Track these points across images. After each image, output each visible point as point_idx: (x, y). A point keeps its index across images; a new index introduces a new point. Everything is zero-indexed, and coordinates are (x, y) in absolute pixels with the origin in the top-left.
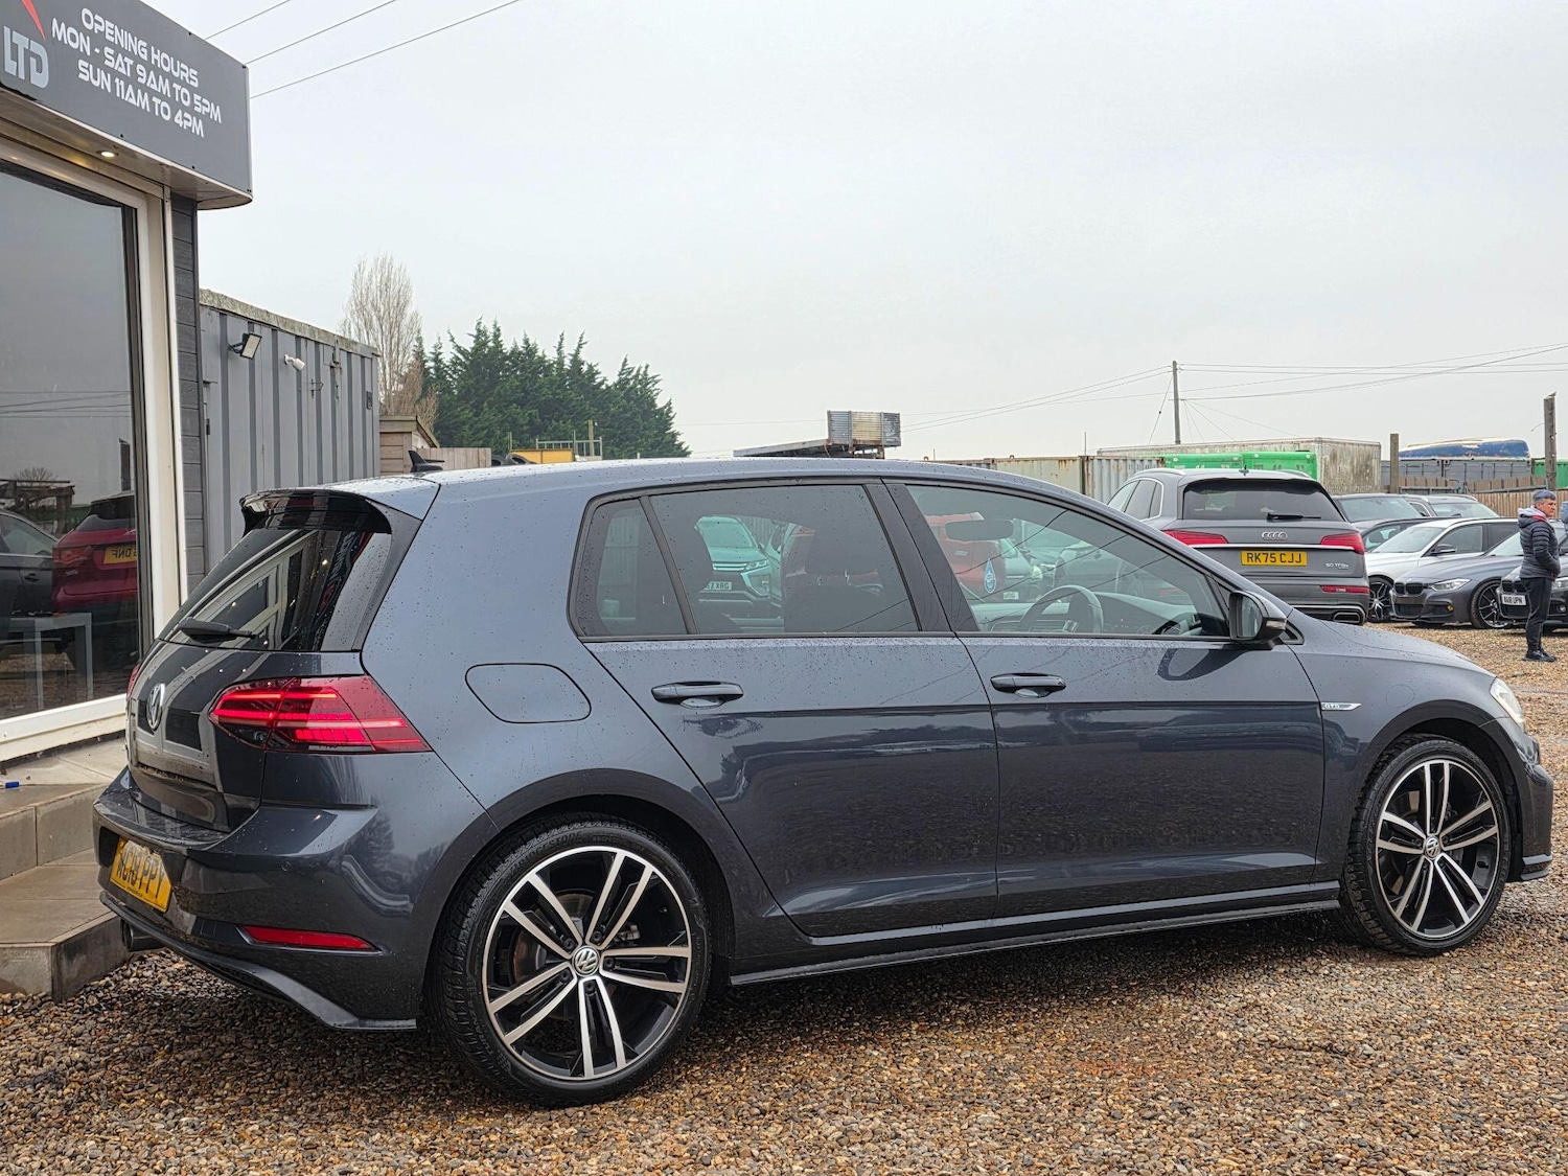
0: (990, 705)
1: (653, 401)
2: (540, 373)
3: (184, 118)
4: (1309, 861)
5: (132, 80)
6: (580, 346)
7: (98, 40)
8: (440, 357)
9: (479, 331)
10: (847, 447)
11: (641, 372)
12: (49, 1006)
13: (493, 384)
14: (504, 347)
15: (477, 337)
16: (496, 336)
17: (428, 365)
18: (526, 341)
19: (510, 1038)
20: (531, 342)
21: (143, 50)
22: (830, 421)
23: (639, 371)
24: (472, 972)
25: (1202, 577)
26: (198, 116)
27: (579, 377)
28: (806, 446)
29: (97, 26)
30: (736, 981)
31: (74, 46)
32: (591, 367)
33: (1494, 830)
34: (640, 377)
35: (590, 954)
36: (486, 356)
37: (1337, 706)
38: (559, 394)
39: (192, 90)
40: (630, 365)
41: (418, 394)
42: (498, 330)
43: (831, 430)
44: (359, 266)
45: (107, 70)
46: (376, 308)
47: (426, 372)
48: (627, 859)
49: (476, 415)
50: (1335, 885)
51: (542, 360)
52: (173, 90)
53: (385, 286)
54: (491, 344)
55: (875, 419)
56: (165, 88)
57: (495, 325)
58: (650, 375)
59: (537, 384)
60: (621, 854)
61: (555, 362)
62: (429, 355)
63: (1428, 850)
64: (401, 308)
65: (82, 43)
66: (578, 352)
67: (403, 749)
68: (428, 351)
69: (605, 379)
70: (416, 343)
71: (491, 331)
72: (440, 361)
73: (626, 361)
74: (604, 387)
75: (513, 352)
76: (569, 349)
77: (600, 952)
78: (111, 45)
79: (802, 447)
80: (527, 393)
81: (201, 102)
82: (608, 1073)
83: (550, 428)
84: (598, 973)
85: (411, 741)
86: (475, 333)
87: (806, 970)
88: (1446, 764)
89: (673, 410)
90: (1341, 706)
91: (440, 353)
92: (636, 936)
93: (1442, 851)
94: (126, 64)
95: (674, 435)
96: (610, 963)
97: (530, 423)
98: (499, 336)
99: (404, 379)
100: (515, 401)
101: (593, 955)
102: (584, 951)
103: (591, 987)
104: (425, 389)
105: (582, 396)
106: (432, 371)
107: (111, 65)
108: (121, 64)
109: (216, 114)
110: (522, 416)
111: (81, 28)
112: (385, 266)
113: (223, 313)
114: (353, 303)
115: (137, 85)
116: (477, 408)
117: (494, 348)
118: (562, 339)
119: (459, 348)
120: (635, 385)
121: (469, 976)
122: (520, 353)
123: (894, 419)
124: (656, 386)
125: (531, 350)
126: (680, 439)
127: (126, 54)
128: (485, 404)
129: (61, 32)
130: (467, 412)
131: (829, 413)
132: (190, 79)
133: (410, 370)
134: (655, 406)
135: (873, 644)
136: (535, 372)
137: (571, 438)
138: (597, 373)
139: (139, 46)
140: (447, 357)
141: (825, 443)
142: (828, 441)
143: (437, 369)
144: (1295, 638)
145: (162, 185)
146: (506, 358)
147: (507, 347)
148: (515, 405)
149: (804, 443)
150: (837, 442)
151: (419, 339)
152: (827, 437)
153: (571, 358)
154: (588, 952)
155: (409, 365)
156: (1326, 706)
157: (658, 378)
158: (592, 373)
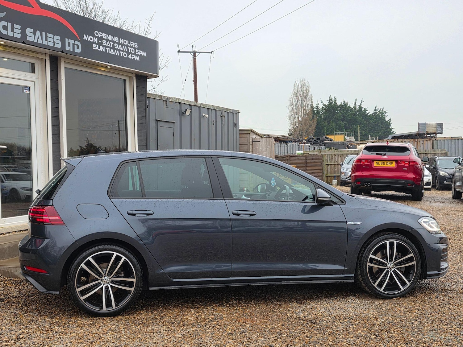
0: (230, 219)
1: (385, 118)
2: (349, 111)
3: (132, 56)
4: (342, 268)
5: (113, 48)
6: (361, 103)
7: (101, 38)
8: (318, 107)
9: (330, 99)
10: (424, 134)
11: (381, 110)
12: (24, 282)
13: (334, 115)
14: (337, 104)
15: (329, 101)
16: (335, 100)
17: (314, 110)
18: (344, 102)
19: (82, 298)
20: (346, 102)
21: (117, 40)
22: (419, 126)
23: (380, 110)
24: (72, 281)
25: (313, 184)
26: (137, 55)
27: (361, 112)
28: (411, 134)
29: (100, 35)
30: (151, 289)
31: (92, 41)
32: (365, 109)
33: (414, 262)
34: (381, 112)
35: (107, 279)
36: (332, 106)
37: (353, 223)
38: (354, 117)
39: (135, 49)
40: (377, 108)
41: (311, 118)
42: (336, 99)
43: (419, 129)
44: (296, 82)
45: (103, 46)
46: (300, 94)
47: (314, 112)
48: (117, 255)
49: (328, 124)
50: (353, 275)
51: (349, 107)
52: (128, 49)
53: (303, 87)
54: (333, 103)
55: (434, 125)
56: (125, 49)
57: (335, 98)
58: (384, 111)
59: (347, 115)
60: (115, 254)
61: (353, 108)
62: (315, 107)
63: (389, 267)
64: (307, 93)
65: (95, 40)
66: (361, 105)
67: (58, 224)
68: (315, 105)
69: (369, 112)
70: (311, 104)
71: (333, 99)
72: (318, 108)
73: (376, 107)
74: (369, 115)
75: (340, 105)
76: (358, 104)
77: (110, 278)
78: (105, 39)
79: (410, 134)
80: (344, 117)
81: (139, 51)
82: (110, 309)
83: (351, 127)
84: (109, 284)
85: (60, 223)
86: (329, 100)
87: (173, 287)
88: (395, 242)
89: (391, 121)
90: (354, 223)
91: (318, 106)
92: (123, 275)
93: (394, 268)
94: (110, 44)
95: (391, 129)
96: (112, 282)
97: (345, 126)
98: (336, 100)
99: (307, 114)
100: (340, 120)
101: (108, 279)
102: (105, 278)
103: (107, 288)
104: (313, 117)
105: (362, 118)
106: (316, 111)
107: (105, 45)
108: (109, 44)
109: (144, 54)
110: (342, 124)
111: (94, 36)
112: (303, 81)
113: (180, 103)
114: (294, 92)
115: (114, 49)
116: (329, 122)
117: (335, 104)
118: (356, 101)
119: (324, 105)
120: (379, 114)
121: (71, 282)
122: (343, 105)
123: (441, 125)
124: (386, 114)
125: (346, 104)
126: (393, 130)
127: (110, 41)
128: (331, 121)
129: (86, 38)
130: (326, 123)
131: (418, 123)
132: (134, 46)
133: (309, 112)
134: (385, 120)
135: (197, 201)
136: (347, 111)
137: (344, 131)
138: (367, 111)
139: (116, 39)
140: (320, 107)
141: (417, 133)
142: (418, 132)
143: (317, 111)
144: (343, 202)
145: (133, 73)
146: (338, 107)
147: (339, 104)
148: (340, 121)
149: (411, 133)
150: (421, 132)
151: (312, 102)
152: (418, 131)
153: (359, 106)
154: (106, 278)
155: (309, 110)
156: (349, 223)
157: (386, 112)
158: (365, 110)
